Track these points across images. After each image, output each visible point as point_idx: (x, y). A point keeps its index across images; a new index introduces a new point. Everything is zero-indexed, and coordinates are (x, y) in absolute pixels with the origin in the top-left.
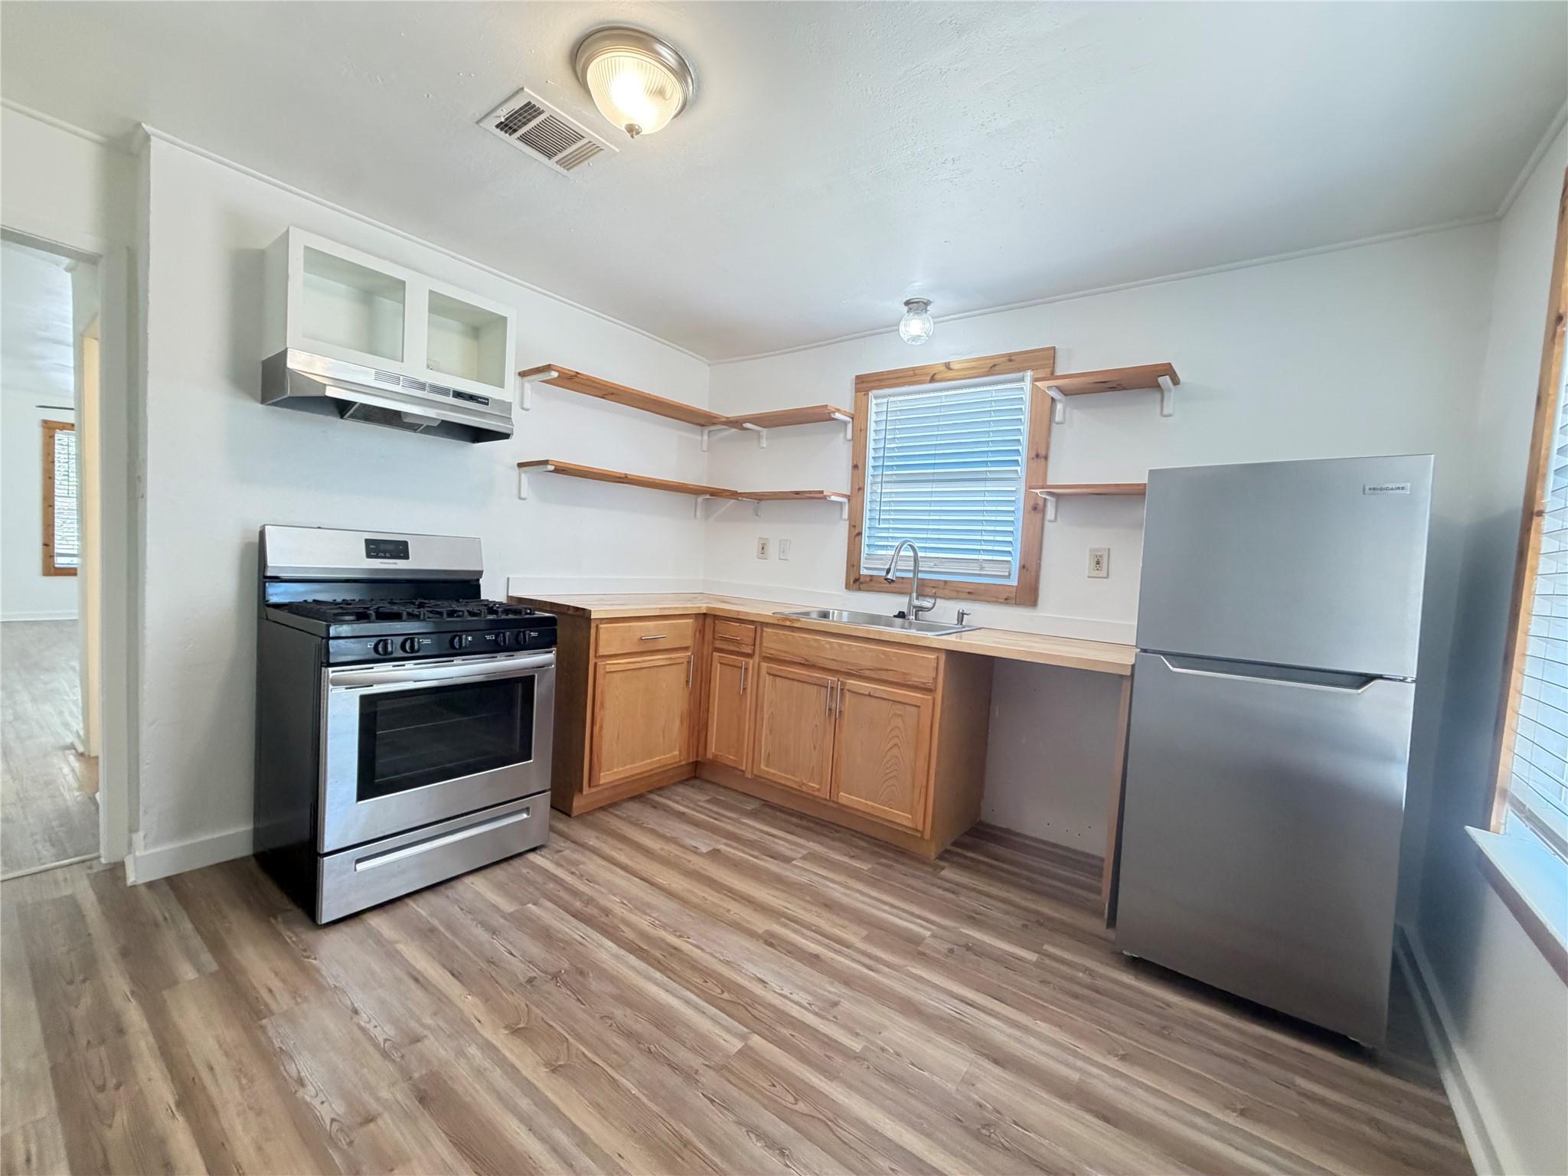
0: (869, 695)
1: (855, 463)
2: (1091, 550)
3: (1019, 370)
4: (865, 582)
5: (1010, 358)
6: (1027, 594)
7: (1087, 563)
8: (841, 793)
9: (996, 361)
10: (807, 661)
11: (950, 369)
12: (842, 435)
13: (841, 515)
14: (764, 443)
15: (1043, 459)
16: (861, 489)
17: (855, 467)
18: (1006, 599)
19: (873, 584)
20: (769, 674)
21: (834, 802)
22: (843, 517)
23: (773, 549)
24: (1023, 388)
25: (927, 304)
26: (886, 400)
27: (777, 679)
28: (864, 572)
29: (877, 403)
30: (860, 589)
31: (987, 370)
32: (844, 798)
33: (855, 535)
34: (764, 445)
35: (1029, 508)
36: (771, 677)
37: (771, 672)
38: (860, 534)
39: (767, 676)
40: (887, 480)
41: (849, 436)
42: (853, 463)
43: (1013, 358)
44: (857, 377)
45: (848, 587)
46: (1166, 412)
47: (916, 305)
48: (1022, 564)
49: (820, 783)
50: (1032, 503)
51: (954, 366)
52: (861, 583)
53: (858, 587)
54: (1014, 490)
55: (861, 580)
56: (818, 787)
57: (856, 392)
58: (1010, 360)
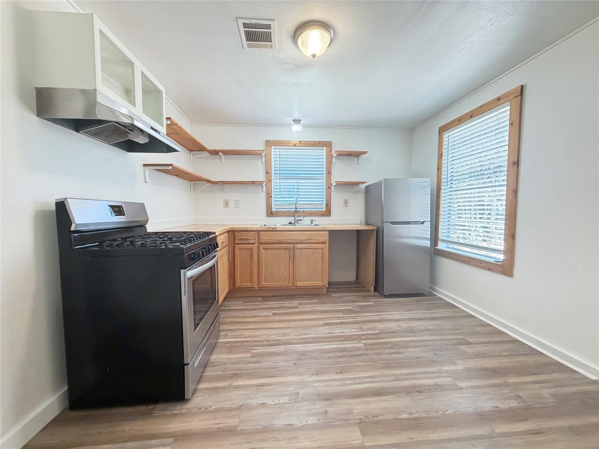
0: (306, 248)
1: (267, 171)
2: (344, 199)
3: (322, 146)
4: (274, 214)
5: (320, 142)
6: (328, 213)
7: (343, 203)
8: (297, 283)
9: (316, 143)
10: (280, 241)
11: (301, 143)
12: (260, 161)
13: (263, 190)
14: (223, 161)
15: (330, 174)
16: (270, 181)
17: (267, 173)
18: (323, 215)
19: (277, 214)
20: (264, 249)
21: (295, 286)
22: (264, 191)
23: (231, 204)
24: (323, 152)
25: (300, 121)
26: (279, 150)
27: (267, 250)
28: (273, 210)
29: (274, 151)
30: (273, 216)
31: (312, 145)
32: (299, 284)
33: (269, 197)
34: (224, 162)
35: (327, 187)
36: (265, 250)
37: (264, 248)
38: (271, 197)
39: (263, 249)
40: (282, 178)
41: (264, 161)
42: (266, 171)
43: (321, 143)
44: (266, 141)
45: (267, 216)
46: (359, 163)
47: (297, 121)
48: (326, 204)
49: (289, 282)
50: (328, 186)
51: (302, 142)
52: (273, 214)
53: (272, 215)
54: (323, 183)
55: (273, 213)
56: (288, 283)
57: (266, 146)
58: (320, 143)
